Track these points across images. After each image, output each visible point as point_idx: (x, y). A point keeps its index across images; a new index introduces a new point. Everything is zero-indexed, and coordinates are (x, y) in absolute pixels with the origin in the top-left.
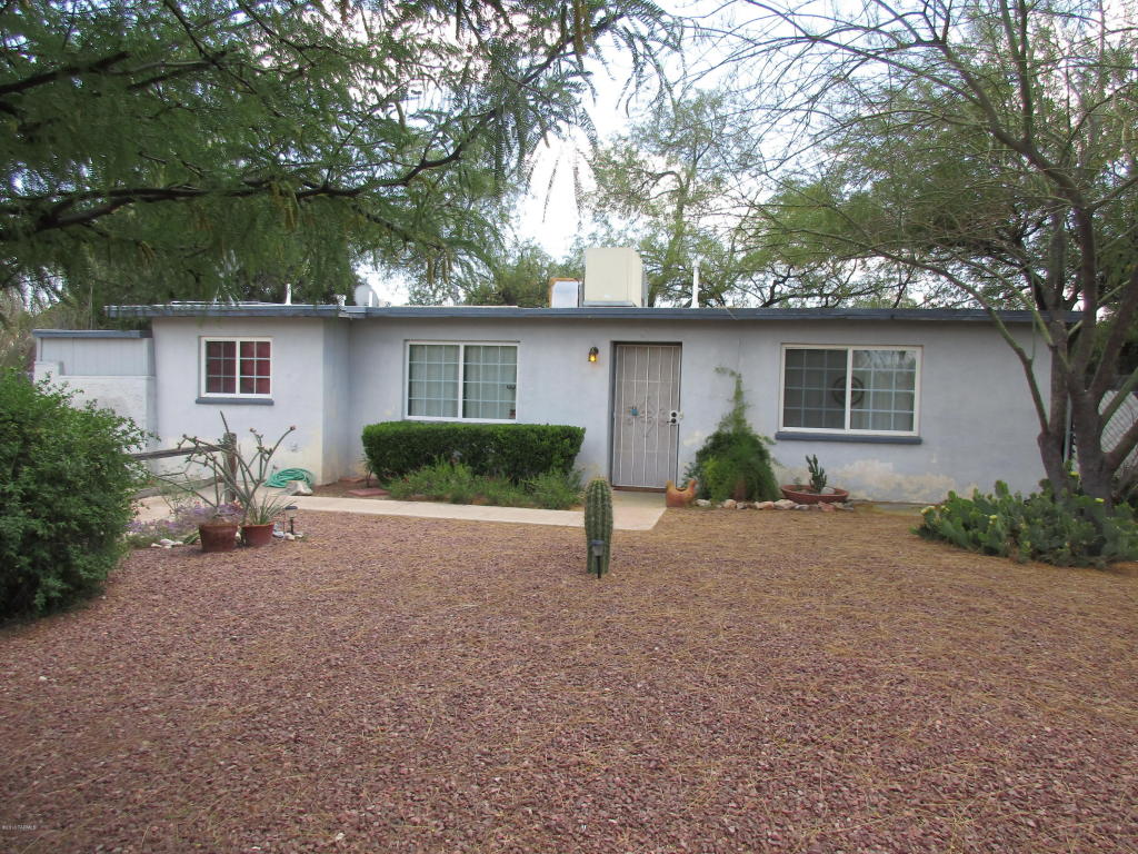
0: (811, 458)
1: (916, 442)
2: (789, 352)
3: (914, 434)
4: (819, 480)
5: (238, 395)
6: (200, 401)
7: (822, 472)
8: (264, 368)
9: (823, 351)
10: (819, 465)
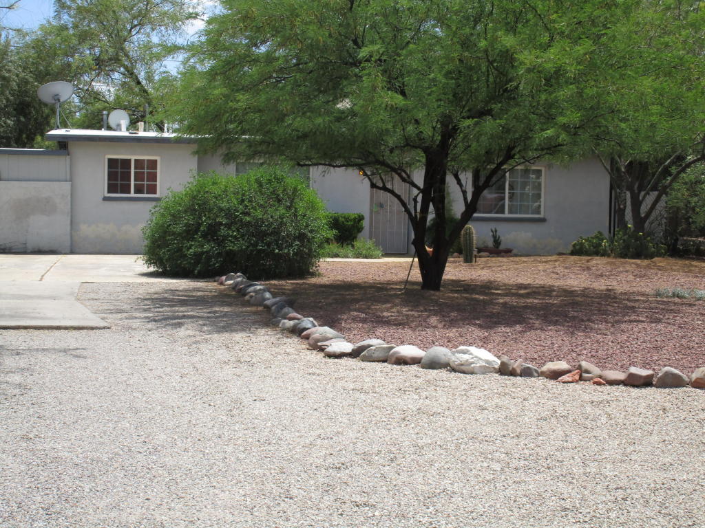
0: (494, 230)
1: (543, 220)
3: (541, 216)
4: (497, 242)
5: (133, 195)
6: (105, 199)
7: (499, 237)
8: (153, 177)
10: (497, 234)
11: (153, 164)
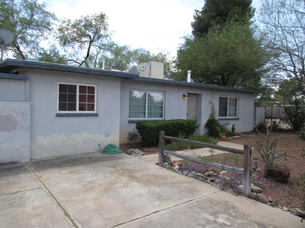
2: (220, 98)
3: (237, 117)
4: (233, 130)
5: (78, 111)
6: (58, 115)
8: (92, 98)
9: (224, 97)
11: (92, 89)
